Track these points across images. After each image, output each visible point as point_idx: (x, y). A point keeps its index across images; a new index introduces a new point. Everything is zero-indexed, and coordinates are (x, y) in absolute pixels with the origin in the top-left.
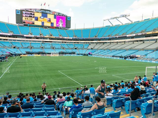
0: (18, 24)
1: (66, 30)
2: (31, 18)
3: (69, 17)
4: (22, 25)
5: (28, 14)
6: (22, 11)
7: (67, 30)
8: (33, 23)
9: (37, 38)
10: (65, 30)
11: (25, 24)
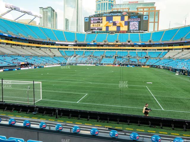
0: (86, 32)
2: (99, 24)
4: (89, 32)
5: (96, 20)
6: (90, 18)
7: (143, 33)
8: (101, 29)
9: (102, 46)
11: (92, 32)
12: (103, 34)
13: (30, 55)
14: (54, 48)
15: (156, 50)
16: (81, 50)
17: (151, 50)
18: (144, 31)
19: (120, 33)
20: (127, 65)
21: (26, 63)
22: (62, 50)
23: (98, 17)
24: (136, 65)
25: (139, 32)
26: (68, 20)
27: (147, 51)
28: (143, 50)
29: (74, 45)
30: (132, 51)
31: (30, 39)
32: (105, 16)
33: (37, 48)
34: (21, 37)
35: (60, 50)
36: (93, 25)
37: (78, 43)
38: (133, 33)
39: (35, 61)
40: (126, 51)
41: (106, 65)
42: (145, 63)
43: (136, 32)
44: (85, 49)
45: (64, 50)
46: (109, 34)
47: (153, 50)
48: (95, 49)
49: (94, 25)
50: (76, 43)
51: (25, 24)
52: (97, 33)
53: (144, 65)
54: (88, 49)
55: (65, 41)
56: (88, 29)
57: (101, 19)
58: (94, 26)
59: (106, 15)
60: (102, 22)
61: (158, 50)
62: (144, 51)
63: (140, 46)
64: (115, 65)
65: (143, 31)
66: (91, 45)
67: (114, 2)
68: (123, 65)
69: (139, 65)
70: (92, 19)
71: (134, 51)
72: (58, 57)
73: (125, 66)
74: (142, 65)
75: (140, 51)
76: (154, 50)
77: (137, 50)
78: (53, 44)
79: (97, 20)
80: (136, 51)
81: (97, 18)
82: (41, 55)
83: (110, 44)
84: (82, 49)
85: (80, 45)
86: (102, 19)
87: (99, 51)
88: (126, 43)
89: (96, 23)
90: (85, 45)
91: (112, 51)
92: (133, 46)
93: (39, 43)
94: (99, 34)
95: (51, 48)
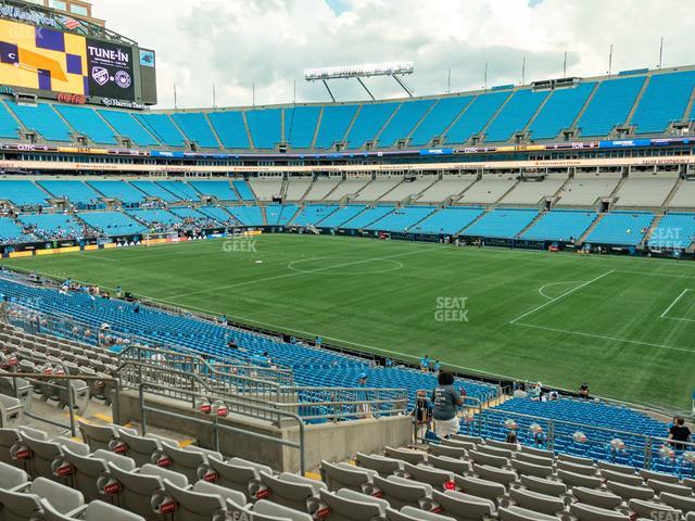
1: (137, 112)
3: (148, 53)
10: (134, 112)
15: (208, 175)
61: (215, 174)
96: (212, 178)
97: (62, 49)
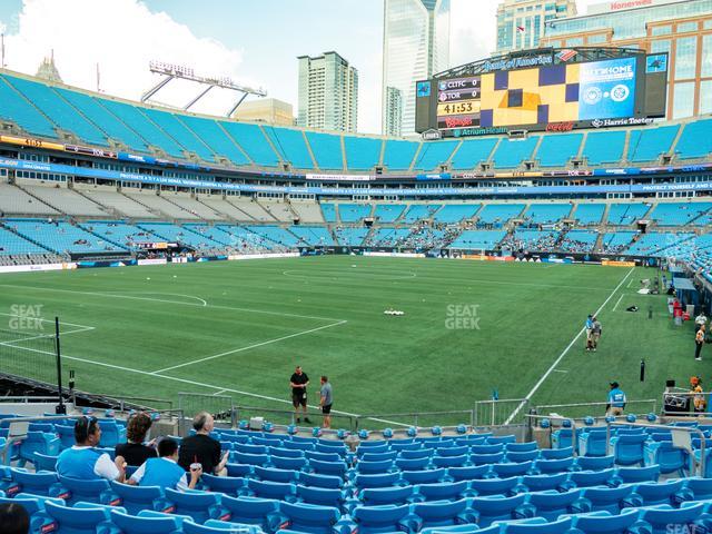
12: (484, 137)
13: (207, 221)
14: (304, 197)
15: (691, 194)
16: (396, 202)
17: (671, 195)
18: (648, 117)
19: (548, 134)
20: (544, 256)
21: (174, 245)
22: (330, 202)
23: (464, 75)
24: (580, 258)
25: (626, 122)
26: (398, 92)
27: (656, 200)
28: (637, 195)
29: (375, 184)
30: (588, 201)
31: (221, 167)
32: (491, 72)
33: (244, 198)
34: (190, 163)
35: (323, 201)
36: (447, 109)
37: (385, 175)
38: (604, 130)
39: (210, 238)
40: (566, 201)
41: (463, 257)
42: (621, 248)
43: (612, 123)
44: (413, 197)
45: (336, 202)
46: (506, 136)
47: (678, 194)
48: (449, 197)
49: (451, 107)
50: (380, 176)
51: (216, 120)
52: (461, 136)
53: (613, 258)
54: (423, 197)
55: (340, 171)
56: (427, 122)
57: (474, 82)
58: (451, 113)
59: (493, 67)
60: (478, 95)
62: (640, 200)
63: (623, 180)
64: (500, 254)
65: (643, 120)
66: (433, 183)
67: (570, 8)
68: (529, 256)
69: (595, 258)
70: (443, 87)
71: (597, 201)
72: (309, 226)
73: (536, 259)
74: (605, 256)
75: (625, 201)
76: (684, 194)
77: (611, 196)
78: (299, 182)
79: (461, 87)
80: (608, 201)
81: (460, 82)
82: (250, 219)
83: (498, 175)
84: (401, 197)
85: (393, 184)
86: (479, 85)
87: (460, 202)
88: (561, 171)
89: (456, 99)
90: (410, 183)
91: (511, 202)
92: (593, 180)
93: (250, 179)
94: (471, 138)
95: (291, 196)
96: (695, 199)
97: (562, 80)
